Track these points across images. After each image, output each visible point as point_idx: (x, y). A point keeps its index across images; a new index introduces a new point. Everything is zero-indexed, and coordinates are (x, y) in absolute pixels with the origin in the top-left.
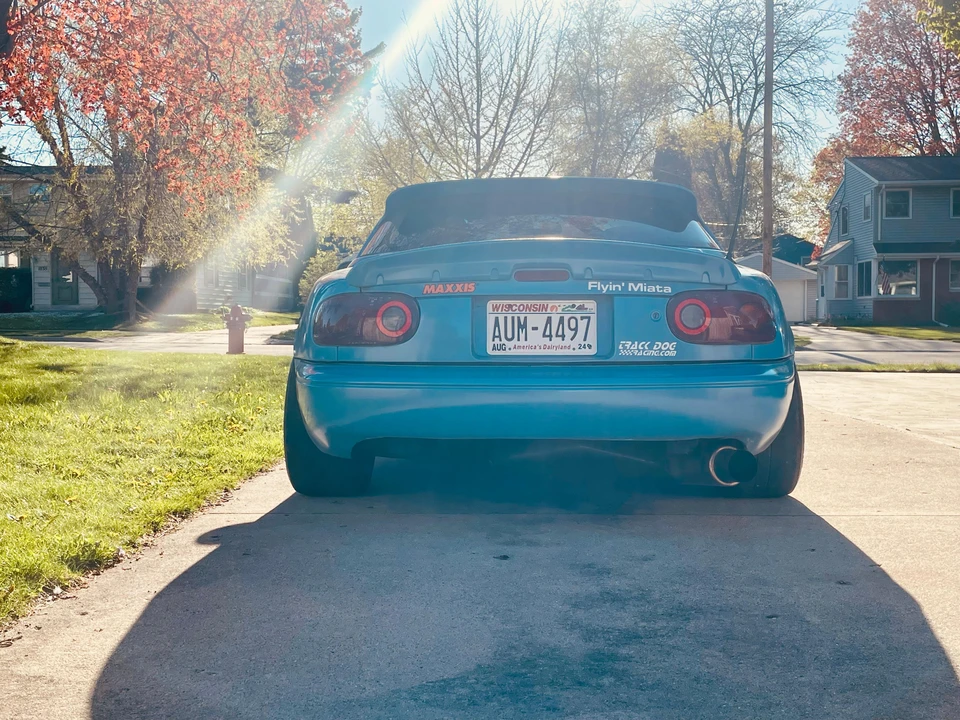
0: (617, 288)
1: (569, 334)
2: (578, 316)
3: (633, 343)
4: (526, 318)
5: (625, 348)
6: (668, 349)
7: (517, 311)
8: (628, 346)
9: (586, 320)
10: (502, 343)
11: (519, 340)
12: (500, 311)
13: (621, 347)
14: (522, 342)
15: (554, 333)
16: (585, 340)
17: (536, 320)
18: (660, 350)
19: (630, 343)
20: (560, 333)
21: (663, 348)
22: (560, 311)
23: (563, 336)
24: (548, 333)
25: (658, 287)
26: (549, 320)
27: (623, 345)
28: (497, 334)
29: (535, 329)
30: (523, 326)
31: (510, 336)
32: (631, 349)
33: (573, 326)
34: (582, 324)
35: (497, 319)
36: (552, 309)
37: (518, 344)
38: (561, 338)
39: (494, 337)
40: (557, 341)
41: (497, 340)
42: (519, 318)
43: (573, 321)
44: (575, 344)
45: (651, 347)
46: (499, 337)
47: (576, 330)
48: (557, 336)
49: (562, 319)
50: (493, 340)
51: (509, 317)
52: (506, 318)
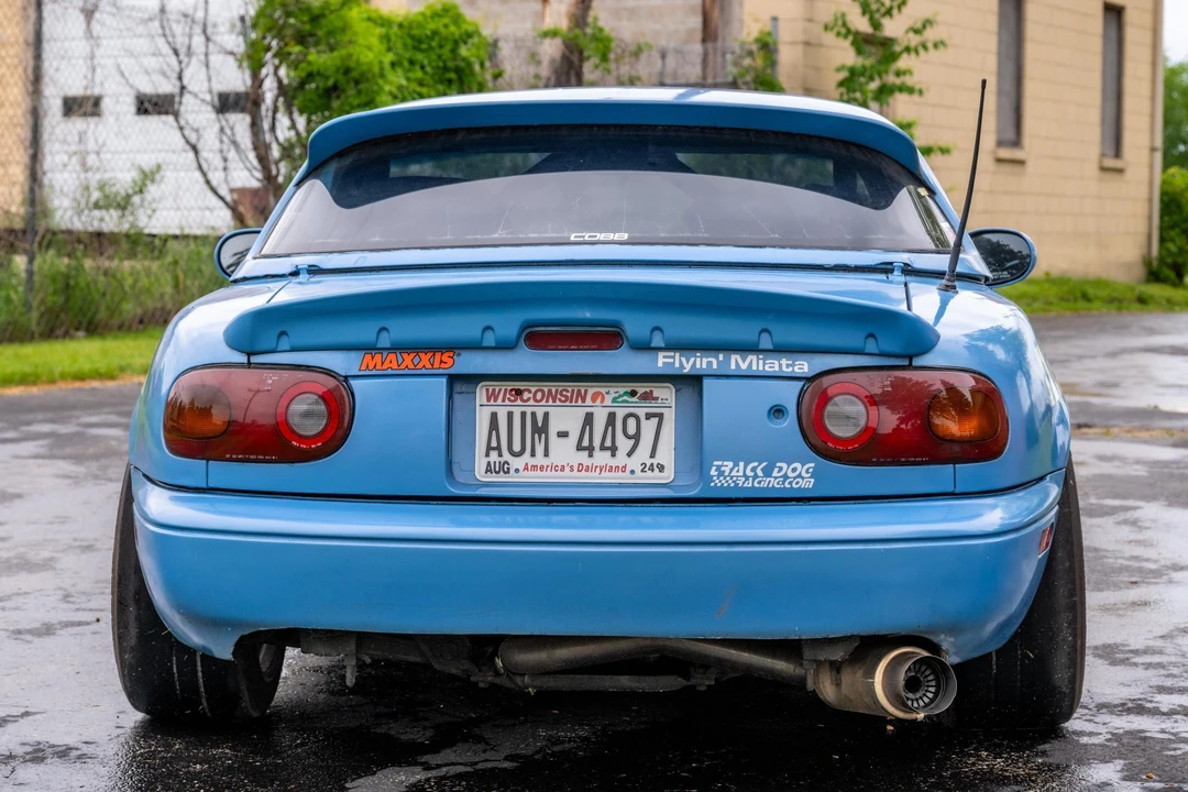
0: (710, 363)
1: (624, 444)
2: (641, 412)
3: (736, 465)
4: (546, 415)
5: (721, 473)
6: (800, 476)
7: (532, 402)
8: (727, 471)
9: (655, 421)
10: (502, 460)
11: (533, 454)
12: (499, 402)
13: (713, 472)
14: (540, 460)
15: (597, 442)
16: (653, 455)
17: (566, 418)
18: (786, 477)
19: (730, 464)
20: (608, 443)
21: (790, 474)
22: (608, 401)
23: (613, 450)
24: (586, 443)
25: (784, 362)
26: (589, 419)
27: (719, 468)
28: (494, 444)
29: (563, 434)
30: (541, 429)
31: (517, 447)
32: (732, 474)
33: (632, 430)
34: (648, 428)
35: (494, 417)
36: (594, 400)
37: (532, 461)
38: (609, 453)
39: (489, 449)
40: (602, 458)
41: (494, 454)
42: (533, 414)
43: (632, 423)
44: (635, 463)
45: (768, 472)
46: (498, 448)
47: (637, 437)
48: (603, 448)
49: (611, 418)
50: (487, 455)
51: (517, 413)
52: (510, 415)
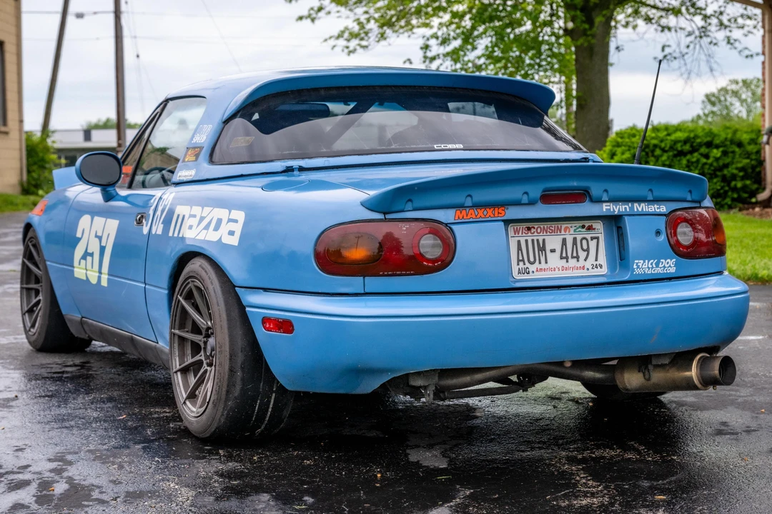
0: (625, 208)
1: (582, 255)
2: (588, 237)
3: (644, 262)
4: (544, 240)
5: (638, 267)
6: (670, 266)
7: (536, 234)
8: (640, 264)
9: (595, 241)
10: (526, 267)
11: (540, 263)
12: (520, 234)
13: (635, 267)
14: (543, 265)
15: (569, 255)
16: (596, 260)
17: (553, 242)
18: (664, 267)
19: (642, 261)
20: (575, 255)
21: (667, 266)
22: (572, 232)
23: (577, 258)
24: (564, 255)
25: (656, 206)
26: (564, 241)
27: (637, 263)
28: (521, 258)
29: (553, 251)
30: (542, 249)
31: (532, 259)
32: (642, 267)
33: (585, 247)
34: (593, 244)
35: (519, 242)
36: (565, 231)
37: (540, 267)
39: (519, 261)
40: (572, 262)
41: (521, 263)
42: (538, 240)
43: (584, 242)
44: (588, 264)
45: (657, 265)
46: (523, 260)
47: (588, 250)
48: (573, 257)
49: (575, 239)
50: (518, 265)
51: (530, 239)
52: (527, 241)
